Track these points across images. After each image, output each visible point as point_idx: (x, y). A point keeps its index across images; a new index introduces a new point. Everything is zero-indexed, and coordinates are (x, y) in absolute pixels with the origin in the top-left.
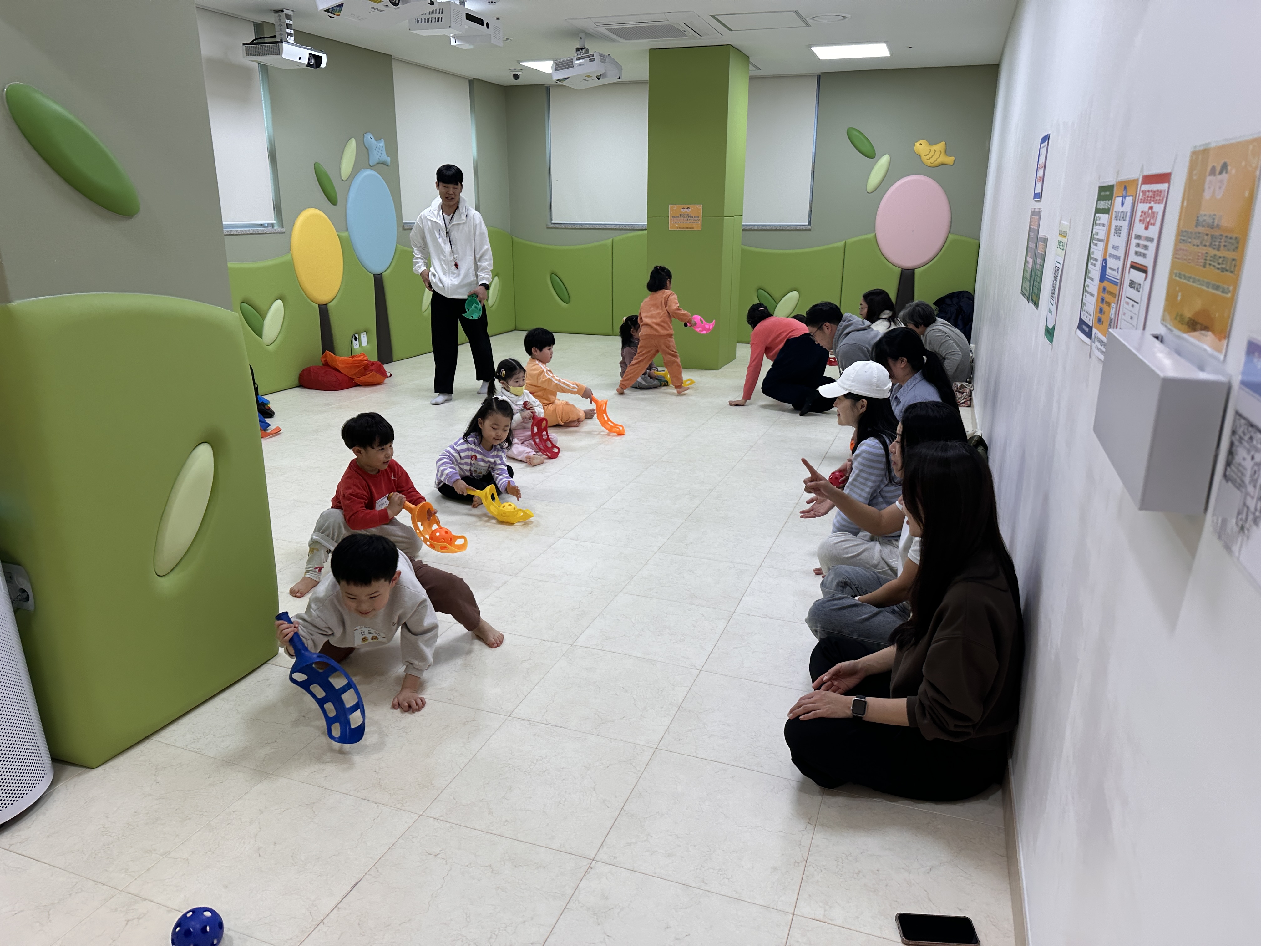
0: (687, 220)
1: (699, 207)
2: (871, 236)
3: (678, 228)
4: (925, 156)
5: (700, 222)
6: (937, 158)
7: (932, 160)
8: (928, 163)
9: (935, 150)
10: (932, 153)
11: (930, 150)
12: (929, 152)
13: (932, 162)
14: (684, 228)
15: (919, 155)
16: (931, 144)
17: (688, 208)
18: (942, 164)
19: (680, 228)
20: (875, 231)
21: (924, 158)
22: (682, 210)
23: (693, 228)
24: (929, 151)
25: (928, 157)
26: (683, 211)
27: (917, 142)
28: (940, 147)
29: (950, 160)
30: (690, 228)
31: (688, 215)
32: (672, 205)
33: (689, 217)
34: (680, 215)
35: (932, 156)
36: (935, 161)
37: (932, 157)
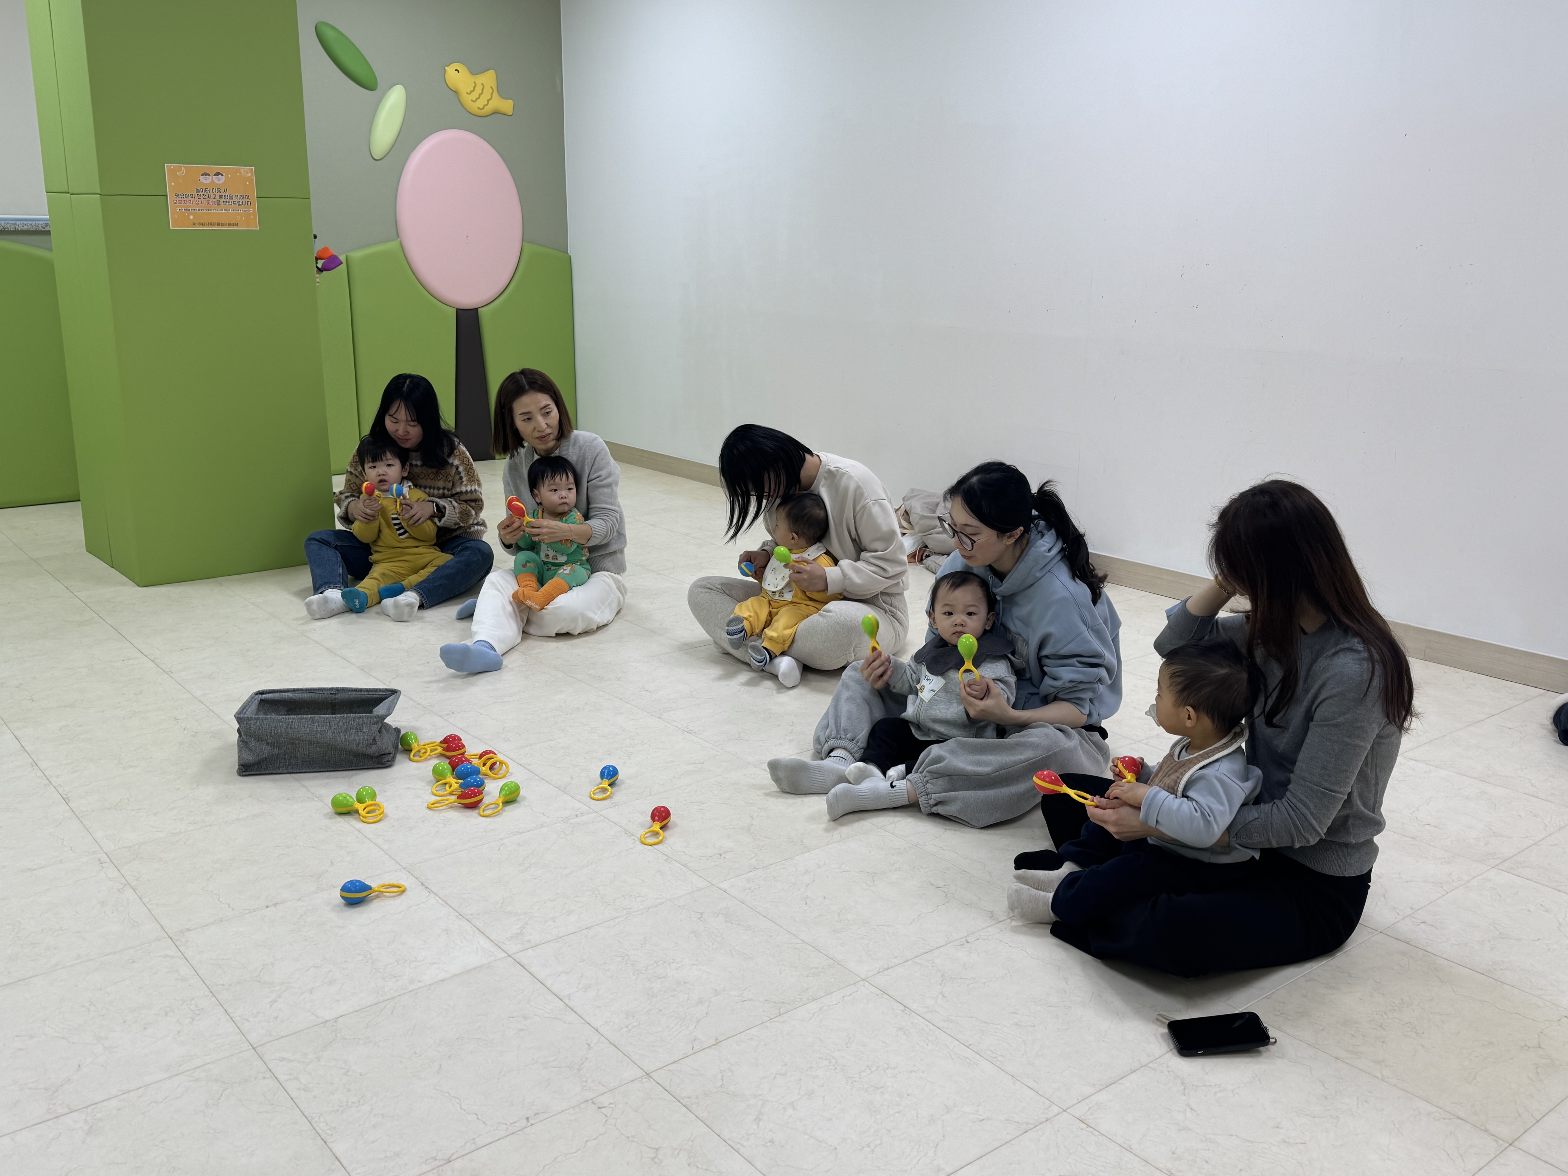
0: (219, 204)
1: (247, 171)
2: (393, 245)
3: (194, 224)
4: (467, 93)
5: (253, 210)
6: (488, 101)
7: (481, 103)
8: (474, 107)
9: (482, 84)
10: (478, 90)
11: (474, 82)
12: (474, 87)
13: (481, 107)
14: (211, 224)
15: (456, 92)
16: (474, 72)
17: (217, 174)
18: (495, 112)
19: (200, 224)
20: (398, 236)
21: (467, 99)
22: (202, 178)
23: (235, 224)
24: (474, 85)
25: (474, 96)
26: (206, 181)
27: (448, 66)
28: (488, 79)
29: (507, 106)
30: (229, 224)
31: (219, 191)
32: (172, 166)
33: (221, 197)
34: (197, 191)
35: (480, 95)
36: (485, 106)
37: (479, 98)
